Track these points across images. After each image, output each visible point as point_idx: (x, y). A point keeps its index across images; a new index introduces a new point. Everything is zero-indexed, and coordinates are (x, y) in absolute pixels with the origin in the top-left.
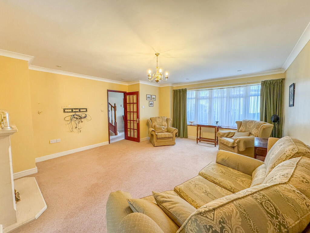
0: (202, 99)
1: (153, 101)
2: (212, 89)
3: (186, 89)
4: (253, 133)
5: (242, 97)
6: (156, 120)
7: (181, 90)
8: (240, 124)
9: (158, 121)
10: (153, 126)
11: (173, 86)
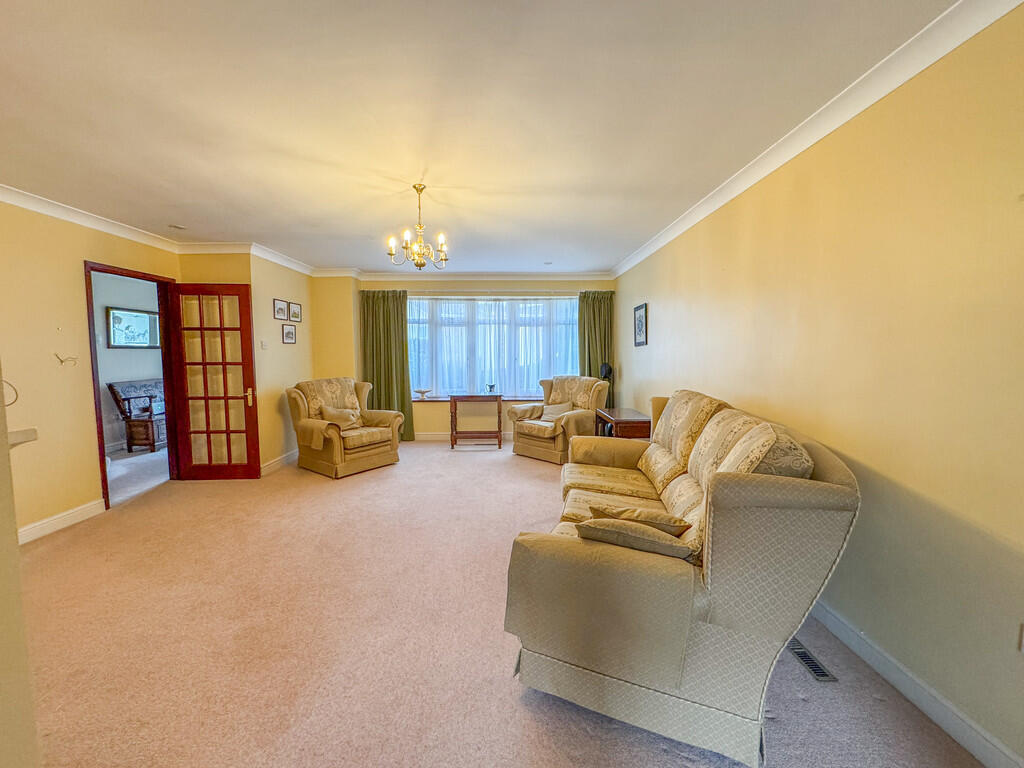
0: (449, 325)
1: (293, 323)
2: (474, 300)
3: (405, 292)
4: (579, 404)
5: (542, 325)
6: (321, 392)
7: (390, 295)
8: (549, 386)
9: (329, 395)
10: (311, 413)
11: (359, 278)
